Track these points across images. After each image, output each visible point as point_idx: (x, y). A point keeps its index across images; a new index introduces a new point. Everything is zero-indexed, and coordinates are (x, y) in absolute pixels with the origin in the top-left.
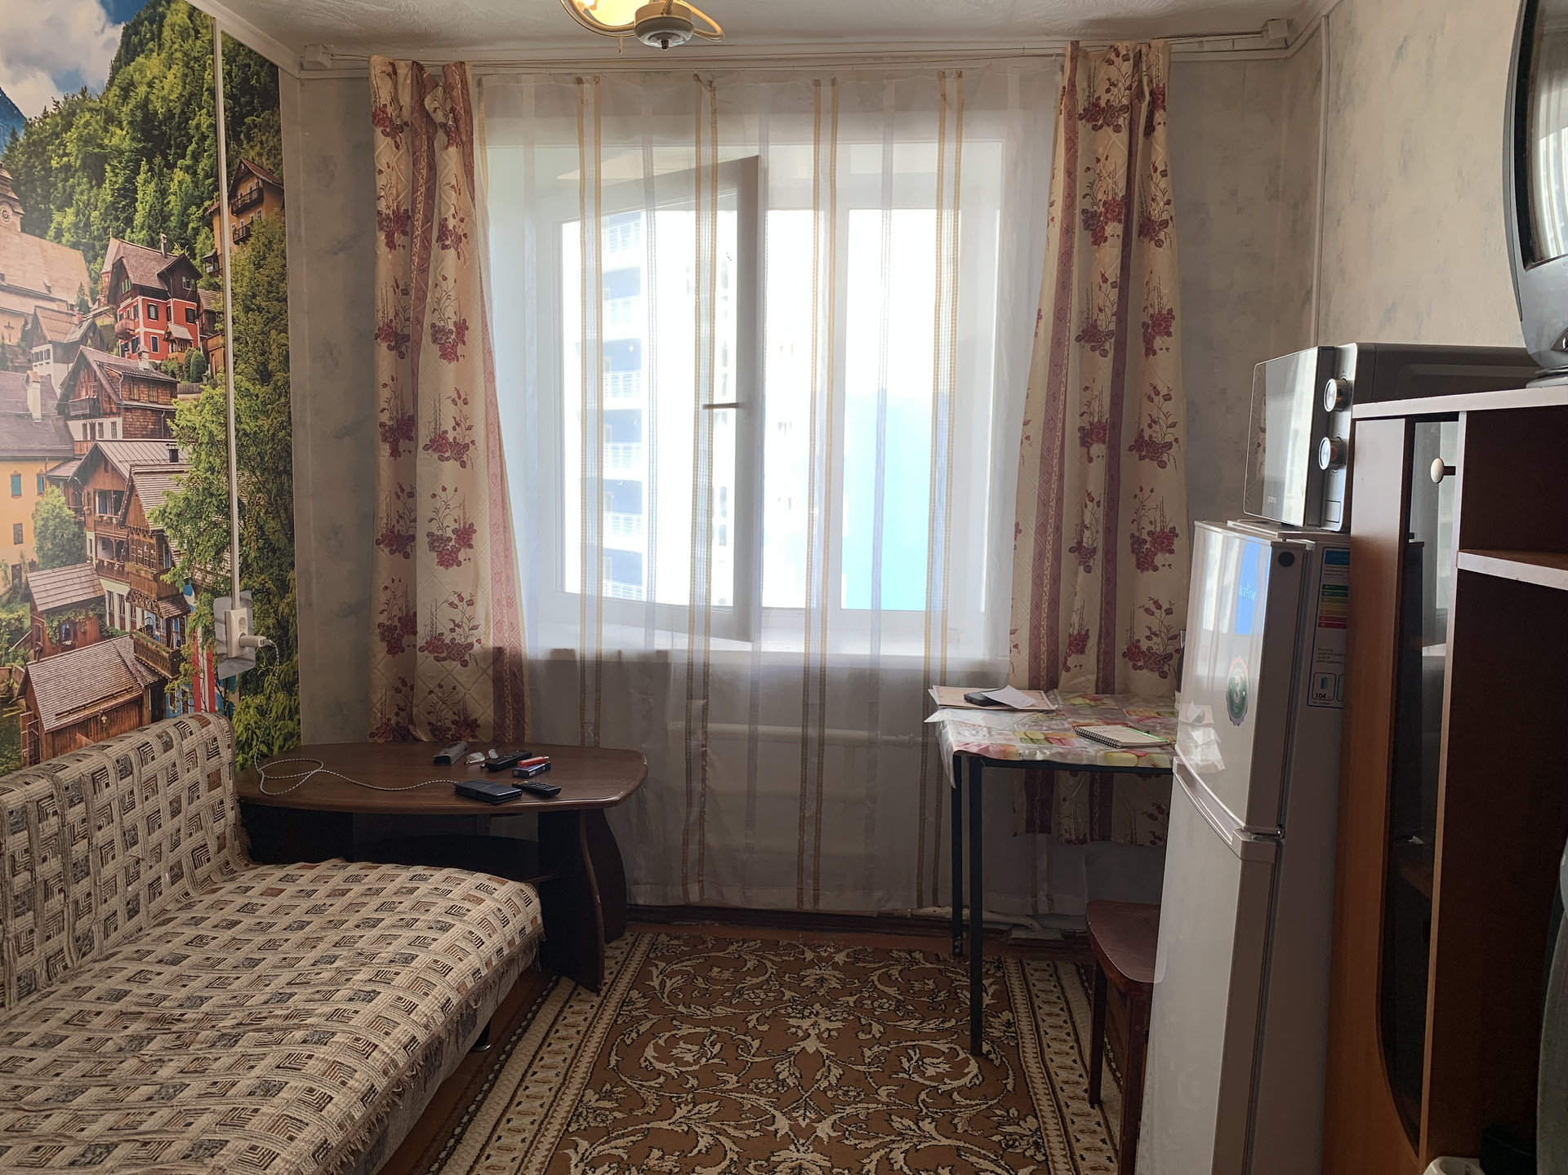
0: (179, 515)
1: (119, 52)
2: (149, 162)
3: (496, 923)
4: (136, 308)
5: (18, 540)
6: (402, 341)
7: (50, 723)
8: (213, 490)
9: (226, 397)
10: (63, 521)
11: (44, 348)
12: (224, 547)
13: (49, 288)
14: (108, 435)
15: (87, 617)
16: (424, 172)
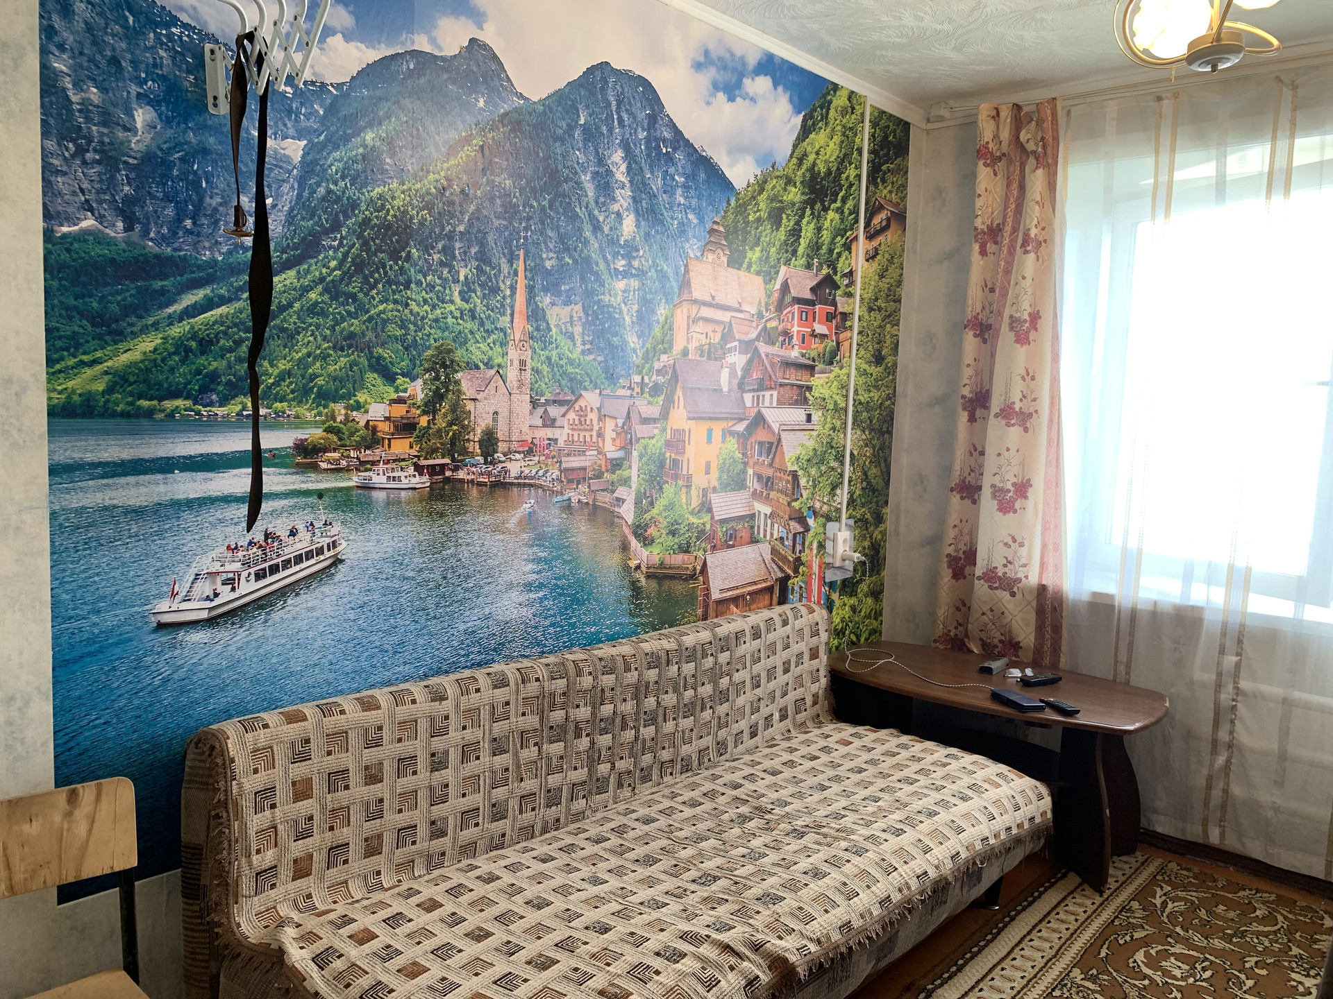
0: (808, 460)
1: (799, 134)
2: (812, 208)
3: (1009, 807)
4: (793, 313)
5: (707, 473)
6: (984, 329)
7: (716, 595)
8: (834, 444)
9: (849, 376)
10: (735, 461)
11: (733, 344)
12: (837, 486)
13: (740, 304)
14: (767, 404)
15: (744, 527)
16: (1015, 192)
